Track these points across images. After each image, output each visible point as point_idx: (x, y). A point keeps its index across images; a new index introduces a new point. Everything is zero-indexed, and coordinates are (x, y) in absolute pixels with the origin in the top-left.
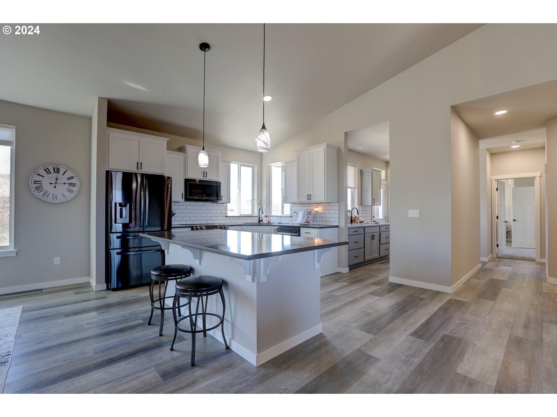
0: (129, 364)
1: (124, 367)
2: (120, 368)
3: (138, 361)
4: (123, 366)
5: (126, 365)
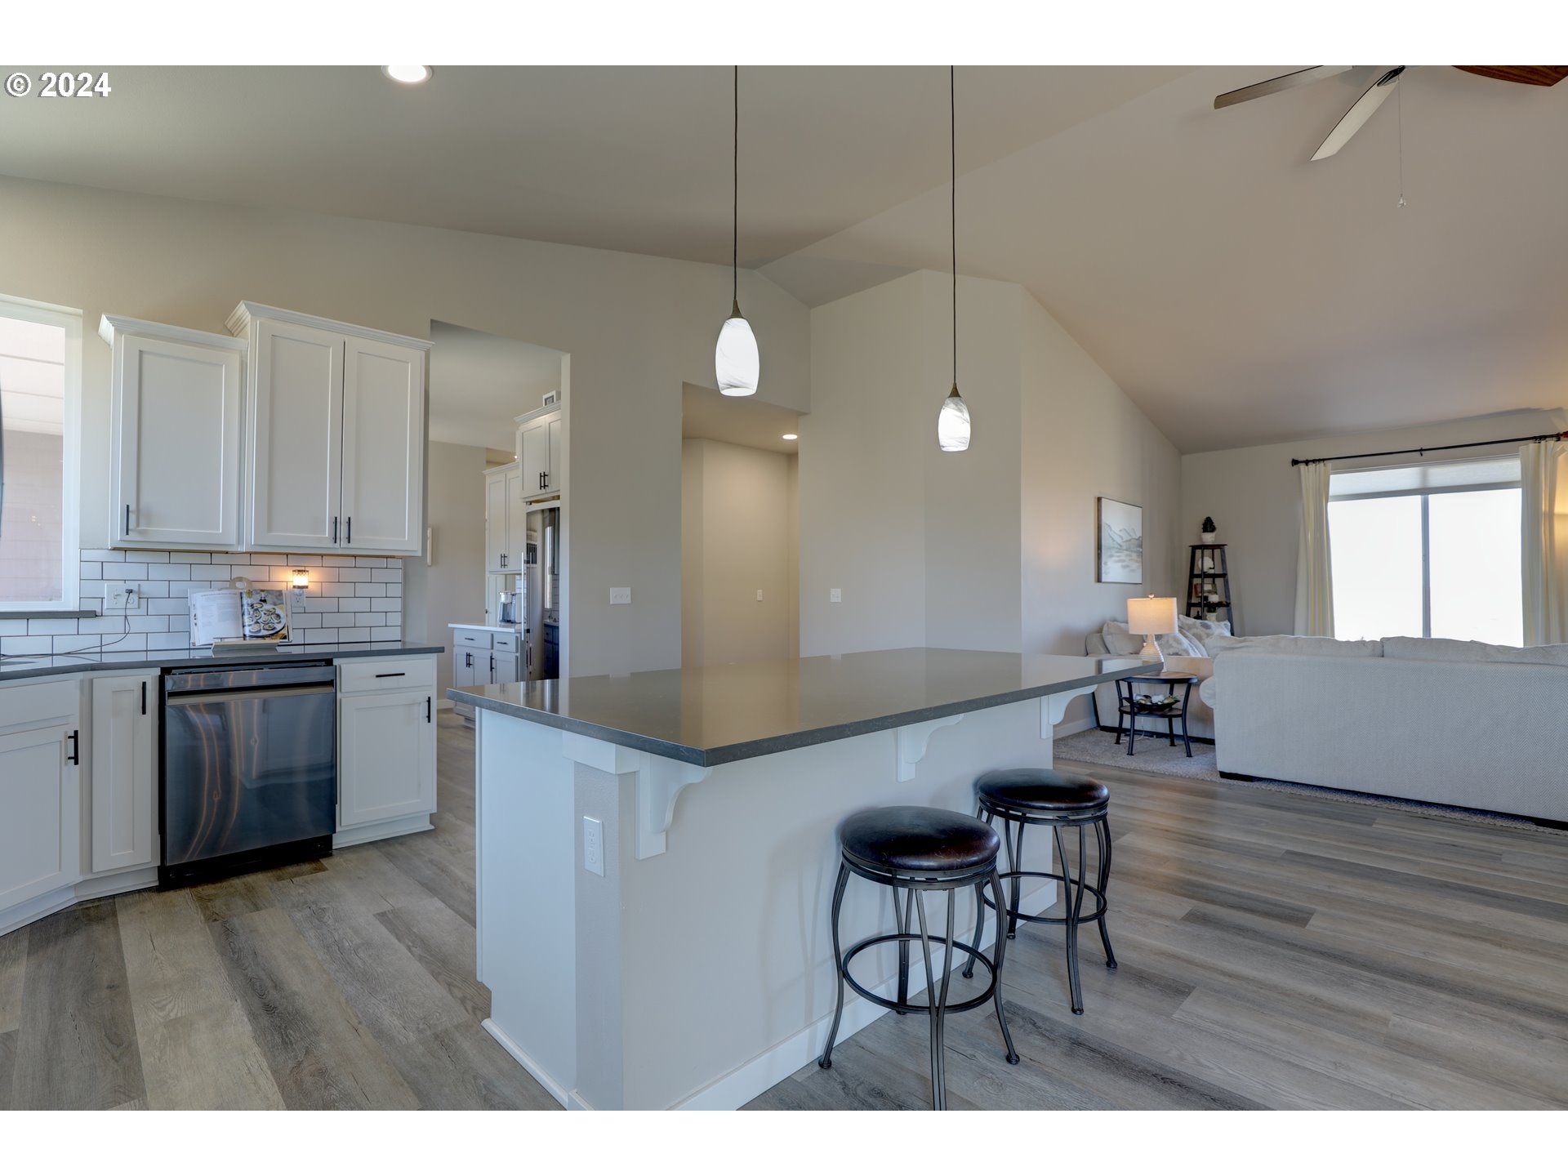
0: (1201, 1065)
1: (1219, 1067)
2: (1231, 1072)
3: (1174, 1053)
4: (1218, 1071)
5: (1213, 1067)
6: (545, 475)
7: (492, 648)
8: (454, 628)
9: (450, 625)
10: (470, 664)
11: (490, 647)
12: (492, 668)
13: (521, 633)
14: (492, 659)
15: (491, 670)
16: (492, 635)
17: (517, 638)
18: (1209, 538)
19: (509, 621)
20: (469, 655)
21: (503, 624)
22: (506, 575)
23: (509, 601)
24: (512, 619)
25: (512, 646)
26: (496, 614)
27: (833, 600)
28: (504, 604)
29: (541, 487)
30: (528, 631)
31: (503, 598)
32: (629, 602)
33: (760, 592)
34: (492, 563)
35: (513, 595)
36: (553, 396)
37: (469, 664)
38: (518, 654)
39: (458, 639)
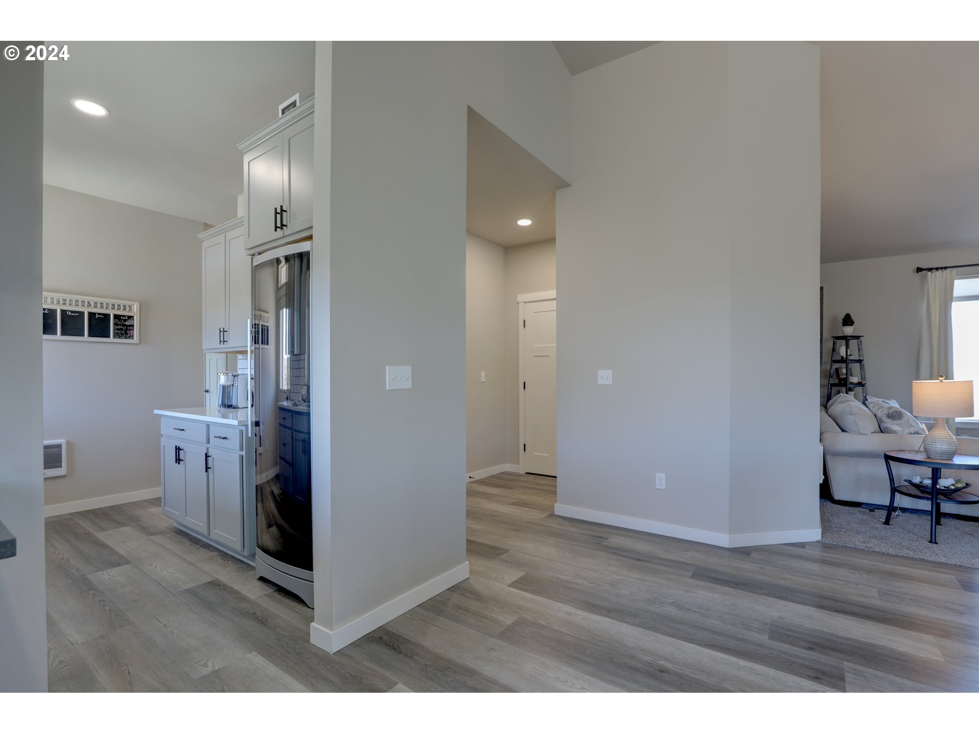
6: (282, 210)
7: (208, 442)
8: (162, 416)
9: (156, 412)
10: (180, 460)
11: (205, 441)
12: (207, 468)
13: (246, 426)
14: (207, 456)
15: (206, 471)
16: (208, 426)
17: (241, 432)
18: (848, 331)
19: (230, 406)
20: (178, 449)
21: (223, 409)
22: (227, 353)
23: (230, 383)
24: (234, 403)
25: (234, 442)
26: (214, 399)
27: (600, 382)
28: (224, 387)
29: (276, 227)
30: (257, 424)
31: (223, 380)
32: (410, 387)
33: (483, 374)
34: (210, 340)
35: (235, 376)
36: (296, 101)
37: (178, 460)
38: (243, 453)
39: (166, 429)
